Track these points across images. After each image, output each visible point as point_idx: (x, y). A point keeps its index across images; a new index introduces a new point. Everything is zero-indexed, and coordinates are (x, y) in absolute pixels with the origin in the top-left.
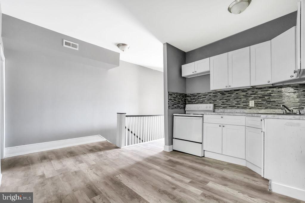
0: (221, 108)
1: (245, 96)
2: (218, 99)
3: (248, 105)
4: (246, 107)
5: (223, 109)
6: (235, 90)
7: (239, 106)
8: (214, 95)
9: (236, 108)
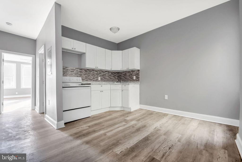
0: (85, 81)
1: (97, 74)
2: (83, 74)
3: (98, 79)
4: (97, 80)
5: (86, 81)
6: (92, 70)
7: (94, 79)
8: (80, 70)
9: (93, 81)
